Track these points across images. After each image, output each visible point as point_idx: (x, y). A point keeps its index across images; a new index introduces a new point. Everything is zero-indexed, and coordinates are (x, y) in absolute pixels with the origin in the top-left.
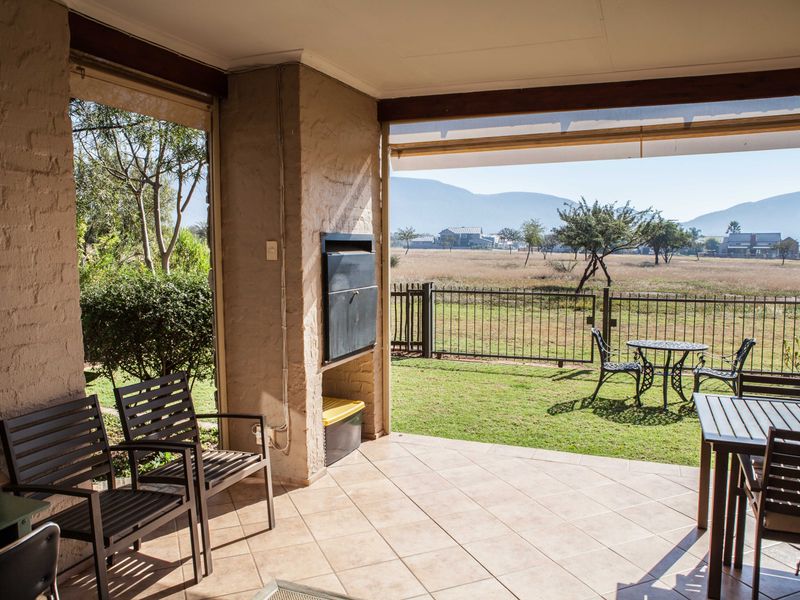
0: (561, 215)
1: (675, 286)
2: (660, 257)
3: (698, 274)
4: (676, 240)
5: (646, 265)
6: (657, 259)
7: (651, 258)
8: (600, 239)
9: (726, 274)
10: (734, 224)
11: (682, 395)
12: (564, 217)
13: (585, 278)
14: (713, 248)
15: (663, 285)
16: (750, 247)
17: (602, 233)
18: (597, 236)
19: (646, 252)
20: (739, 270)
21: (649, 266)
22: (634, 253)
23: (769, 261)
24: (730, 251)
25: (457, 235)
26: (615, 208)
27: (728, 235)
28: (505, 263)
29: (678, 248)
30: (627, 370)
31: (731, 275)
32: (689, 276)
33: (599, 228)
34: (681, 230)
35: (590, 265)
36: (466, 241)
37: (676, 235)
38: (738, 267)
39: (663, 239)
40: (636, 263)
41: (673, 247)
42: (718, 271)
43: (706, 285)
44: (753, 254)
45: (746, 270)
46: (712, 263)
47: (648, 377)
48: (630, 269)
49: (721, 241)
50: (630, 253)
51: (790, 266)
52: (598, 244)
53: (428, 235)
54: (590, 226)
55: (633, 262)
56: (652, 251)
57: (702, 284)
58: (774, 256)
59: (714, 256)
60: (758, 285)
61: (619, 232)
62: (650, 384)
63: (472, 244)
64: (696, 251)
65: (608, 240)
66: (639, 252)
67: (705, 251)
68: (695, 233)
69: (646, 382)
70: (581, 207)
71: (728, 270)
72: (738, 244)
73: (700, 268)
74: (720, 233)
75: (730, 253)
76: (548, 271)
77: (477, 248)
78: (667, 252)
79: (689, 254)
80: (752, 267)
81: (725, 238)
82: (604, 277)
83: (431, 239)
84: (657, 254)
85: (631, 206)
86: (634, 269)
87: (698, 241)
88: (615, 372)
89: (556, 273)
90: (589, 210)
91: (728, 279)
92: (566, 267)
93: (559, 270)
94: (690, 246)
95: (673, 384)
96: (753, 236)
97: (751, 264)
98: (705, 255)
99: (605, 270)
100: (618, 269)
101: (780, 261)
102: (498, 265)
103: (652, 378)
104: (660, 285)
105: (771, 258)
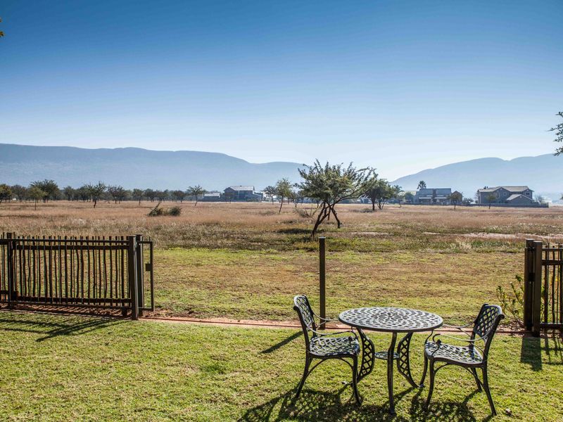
0: (301, 174)
1: (387, 227)
2: (376, 205)
3: (402, 217)
4: (386, 193)
5: (367, 211)
6: (374, 206)
7: (370, 206)
8: (330, 191)
9: (421, 217)
10: (422, 183)
11: (410, 379)
12: (303, 174)
13: (318, 222)
14: (410, 199)
15: (378, 226)
16: (433, 197)
17: (331, 186)
18: (327, 189)
19: (366, 202)
20: (428, 214)
21: (368, 212)
22: (358, 203)
23: (445, 207)
24: (420, 200)
25: (237, 192)
26: (342, 168)
27: (418, 190)
28: (265, 211)
29: (387, 198)
30: (340, 356)
31: (425, 217)
32: (396, 219)
33: (329, 182)
34: (389, 186)
35: (322, 213)
36: (244, 196)
37: (386, 190)
38: (427, 211)
39: (377, 192)
40: (360, 210)
41: (384, 198)
42: (416, 214)
43: (409, 225)
44: (435, 202)
45: (434, 213)
46: (410, 209)
47: (367, 358)
48: (356, 214)
49: (414, 194)
50: (356, 203)
51: (460, 210)
52: (328, 195)
53: (217, 192)
54: (321, 181)
55: (357, 209)
56: (370, 201)
57: (407, 225)
58: (448, 203)
59: (410, 204)
60: (445, 225)
61: (344, 185)
62: (371, 367)
63: (247, 198)
64: (399, 201)
65: (336, 193)
66: (362, 202)
67: (404, 201)
68: (397, 189)
69: (366, 365)
70: (316, 167)
71: (421, 213)
72: (425, 196)
73: (403, 212)
74: (413, 189)
75: (420, 202)
76: (295, 217)
77: (251, 201)
78: (380, 202)
79: (394, 203)
80: (437, 211)
81: (417, 192)
82: (336, 221)
83: (218, 195)
84: (373, 203)
85: (353, 166)
86: (358, 214)
87: (400, 194)
88: (325, 358)
89: (302, 219)
90: (322, 170)
91: (424, 220)
92: (309, 213)
93: (303, 216)
94: (395, 197)
95: (399, 367)
96: (434, 191)
97: (436, 209)
98: (405, 204)
99: (335, 215)
100: (346, 214)
101: (453, 207)
102: (260, 213)
103: (372, 360)
104: (377, 226)
105: (446, 205)
